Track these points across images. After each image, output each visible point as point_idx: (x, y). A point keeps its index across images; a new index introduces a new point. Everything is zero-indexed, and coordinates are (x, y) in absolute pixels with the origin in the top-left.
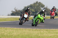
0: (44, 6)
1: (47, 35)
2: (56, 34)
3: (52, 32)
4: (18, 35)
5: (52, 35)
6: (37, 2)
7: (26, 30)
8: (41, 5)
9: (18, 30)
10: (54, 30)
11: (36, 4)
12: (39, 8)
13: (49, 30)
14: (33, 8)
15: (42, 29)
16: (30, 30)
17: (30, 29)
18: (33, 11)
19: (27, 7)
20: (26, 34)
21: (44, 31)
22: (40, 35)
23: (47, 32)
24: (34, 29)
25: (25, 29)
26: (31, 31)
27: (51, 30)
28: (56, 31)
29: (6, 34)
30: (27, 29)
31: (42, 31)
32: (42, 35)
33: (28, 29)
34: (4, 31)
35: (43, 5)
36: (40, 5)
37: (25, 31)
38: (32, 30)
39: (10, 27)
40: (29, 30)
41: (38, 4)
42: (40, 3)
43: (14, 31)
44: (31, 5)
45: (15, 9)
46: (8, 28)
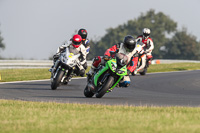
0: (175, 25)
1: (183, 126)
4: (87, 129)
6: (151, 13)
7: (112, 110)
8: (164, 24)
9: (84, 110)
11: (147, 21)
12: (159, 32)
13: (190, 108)
15: (169, 108)
16: (127, 110)
17: (126, 107)
19: (116, 30)
20: (112, 125)
21: (175, 115)
22: (160, 128)
23: (184, 116)
24: (140, 107)
25: (109, 106)
26: (130, 113)
27: (199, 108)
30: (115, 107)
31: (168, 115)
32: (167, 128)
33: (120, 106)
34: (38, 114)
35: (172, 22)
36: (160, 22)
37: (110, 114)
38: (135, 111)
40: (124, 110)
41: (155, 19)
42: (161, 14)
43: (73, 114)
44: (130, 22)
46: (50, 103)
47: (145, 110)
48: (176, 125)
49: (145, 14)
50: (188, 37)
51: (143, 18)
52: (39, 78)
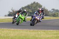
0: (42, 6)
1: (44, 36)
2: (53, 35)
3: (50, 33)
4: (15, 36)
5: (50, 36)
6: (34, 3)
8: (38, 6)
9: (15, 31)
10: (52, 31)
11: (33, 5)
12: (37, 8)
14: (30, 9)
15: (40, 30)
17: (27, 30)
18: (30, 12)
19: (24, 7)
20: (23, 35)
22: (37, 36)
23: (44, 33)
24: (31, 30)
25: (22, 30)
26: (28, 32)
27: (49, 31)
28: (54, 32)
29: (2, 35)
30: (24, 30)
31: (40, 33)
32: (39, 36)
33: (25, 30)
34: (1, 32)
35: (41, 5)
36: (37, 5)
37: (22, 32)
38: (30, 31)
39: (7, 28)
40: (26, 31)
41: (36, 4)
42: (37, 3)
43: (12, 32)
44: (28, 5)
45: (12, 9)
46: (5, 29)
47: (33, 31)
48: (42, 35)
51: (32, 4)
52: (2, 22)
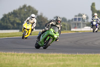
0: (37, 12)
1: (42, 64)
2: (58, 63)
3: (51, 58)
5: (52, 64)
6: (25, 6)
7: (6, 55)
8: (31, 12)
10: (55, 54)
11: (23, 10)
13: (45, 54)
14: (17, 17)
15: (34, 54)
16: (14, 55)
17: (13, 53)
19: (7, 15)
21: (38, 58)
22: (30, 64)
23: (42, 58)
24: (20, 54)
25: (5, 53)
27: (49, 54)
28: (59, 58)
30: (7, 53)
31: (34, 58)
32: (34, 64)
33: (10, 53)
36: (29, 11)
38: (17, 55)
40: (12, 55)
41: (27, 9)
42: (29, 7)
44: (14, 11)
47: (22, 55)
48: (38, 63)
49: (22, 7)
50: (44, 18)
51: (21, 9)
